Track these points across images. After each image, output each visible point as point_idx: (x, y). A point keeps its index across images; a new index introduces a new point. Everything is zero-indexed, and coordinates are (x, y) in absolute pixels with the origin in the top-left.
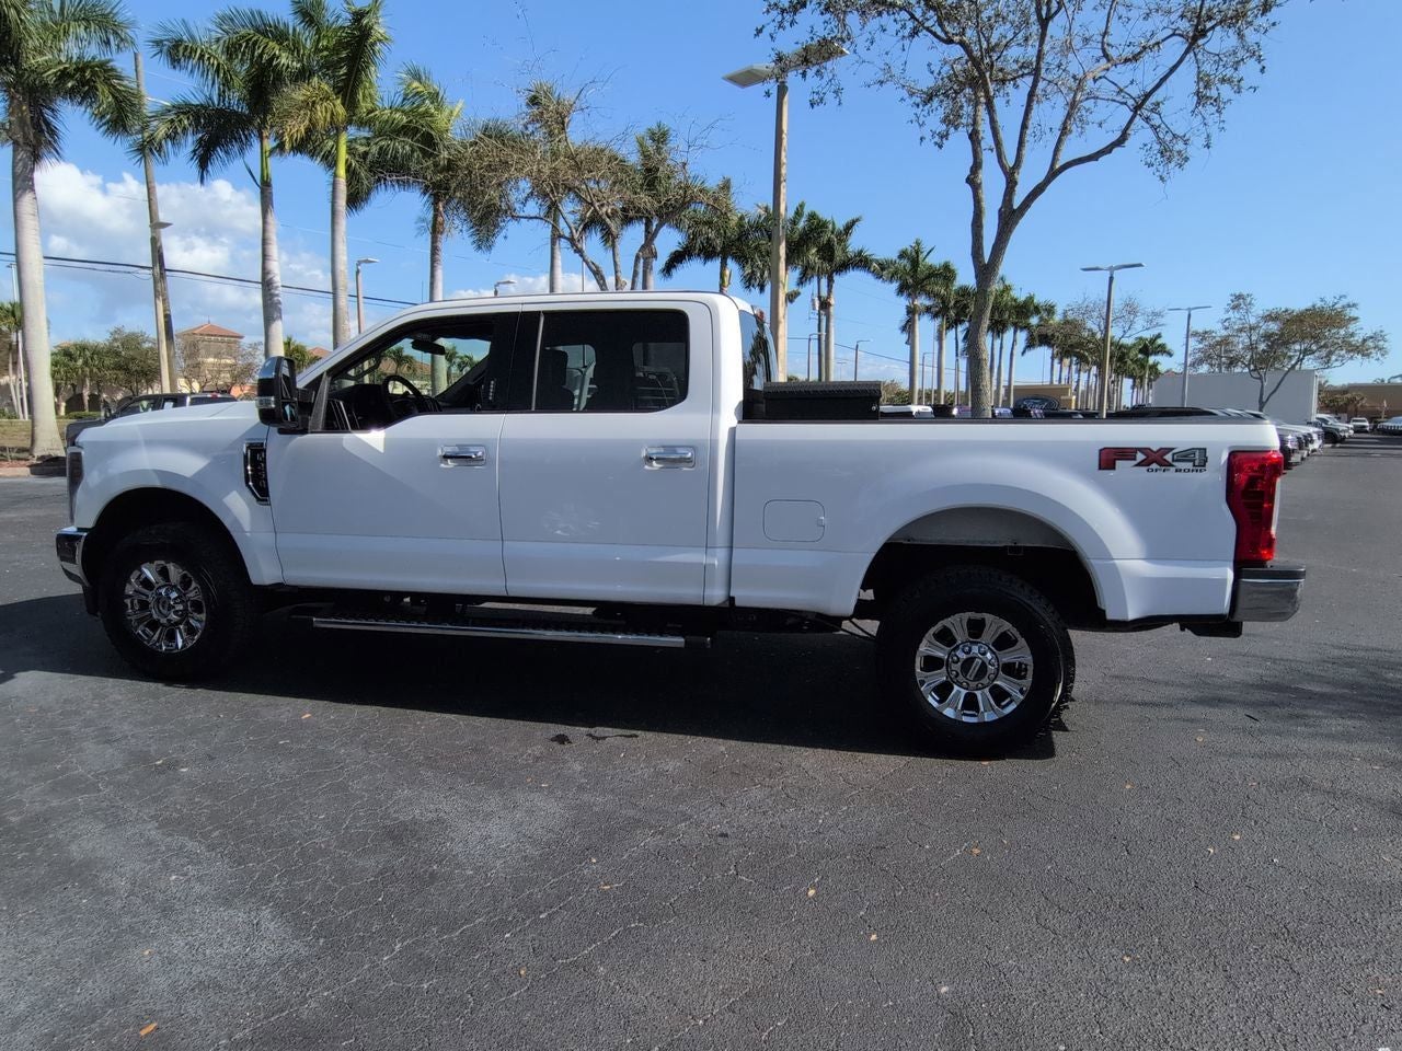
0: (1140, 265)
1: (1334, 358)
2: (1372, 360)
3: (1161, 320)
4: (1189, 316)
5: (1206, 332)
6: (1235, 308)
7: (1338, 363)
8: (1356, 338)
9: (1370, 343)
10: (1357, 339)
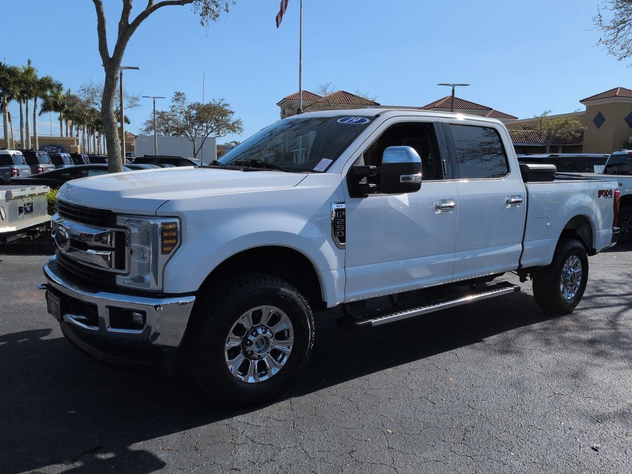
0: (138, 68)
1: (221, 131)
2: (237, 134)
3: (137, 103)
4: (154, 101)
5: (163, 112)
6: (177, 100)
7: (222, 135)
8: (229, 122)
9: (235, 125)
10: (231, 123)
